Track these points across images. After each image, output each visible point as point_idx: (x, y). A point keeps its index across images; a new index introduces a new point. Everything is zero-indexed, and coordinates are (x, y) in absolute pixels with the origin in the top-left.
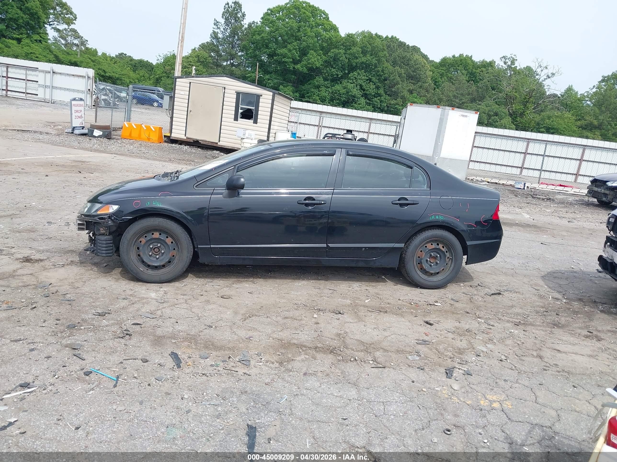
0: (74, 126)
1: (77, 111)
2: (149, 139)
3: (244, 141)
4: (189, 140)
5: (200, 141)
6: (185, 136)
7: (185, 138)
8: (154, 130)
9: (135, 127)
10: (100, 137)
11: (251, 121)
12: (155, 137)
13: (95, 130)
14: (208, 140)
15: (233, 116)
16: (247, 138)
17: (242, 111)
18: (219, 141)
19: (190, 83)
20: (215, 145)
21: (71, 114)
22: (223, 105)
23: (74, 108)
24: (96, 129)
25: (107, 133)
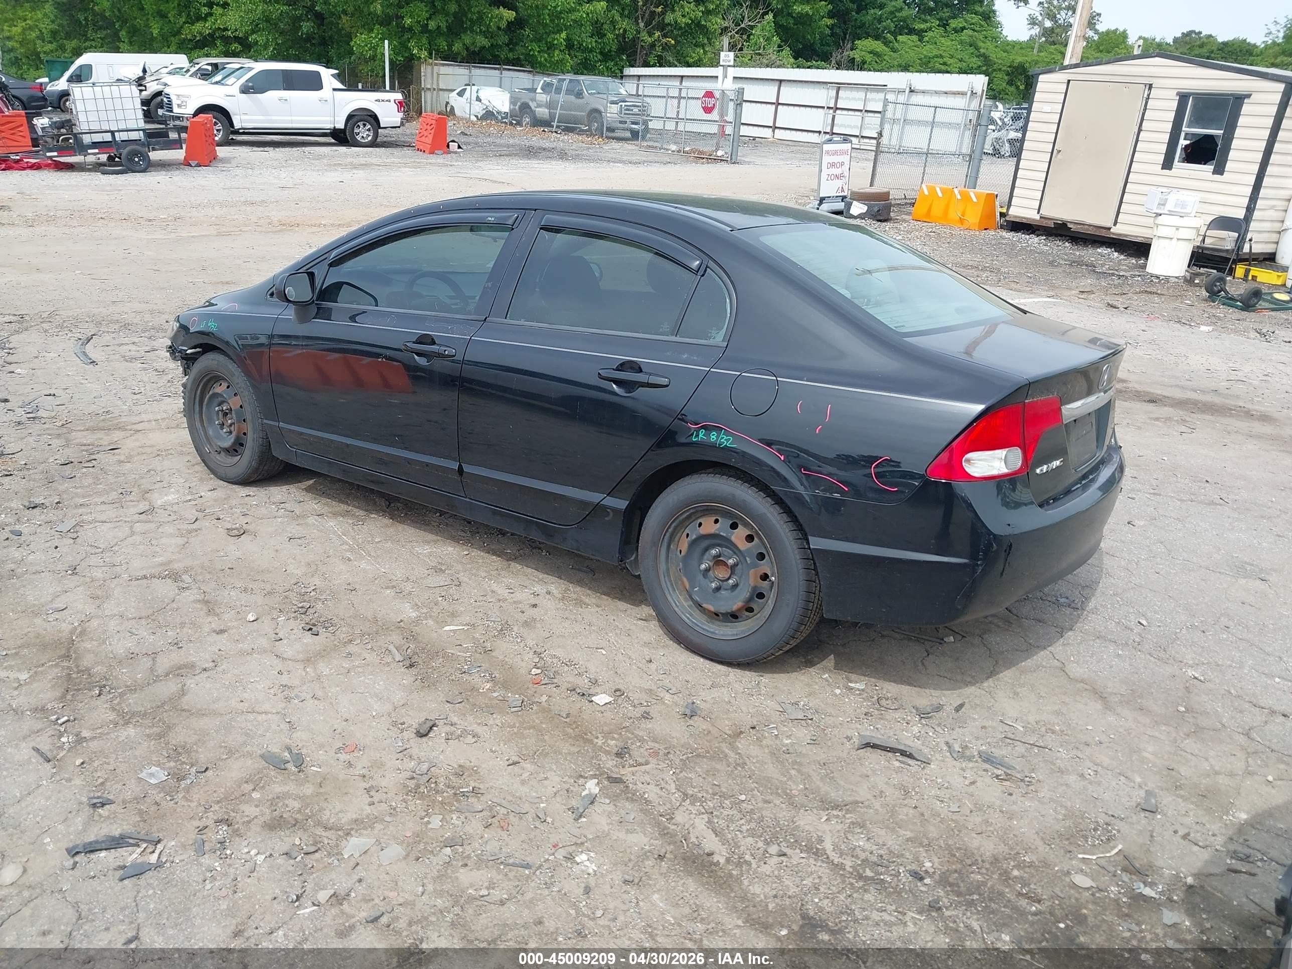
0: (822, 195)
1: (833, 165)
2: (961, 221)
3: (1160, 220)
4: (1045, 223)
5: (1070, 225)
6: (1038, 213)
7: (1037, 217)
8: (975, 200)
9: (940, 195)
10: (861, 216)
11: (1209, 168)
12: (973, 217)
13: (855, 203)
14: (1089, 221)
15: (1162, 157)
16: (1171, 213)
17: (1188, 142)
18: (1115, 223)
19: (1069, 81)
20: (1103, 233)
21: (821, 171)
22: (1140, 130)
23: (827, 159)
24: (858, 200)
25: (876, 209)
